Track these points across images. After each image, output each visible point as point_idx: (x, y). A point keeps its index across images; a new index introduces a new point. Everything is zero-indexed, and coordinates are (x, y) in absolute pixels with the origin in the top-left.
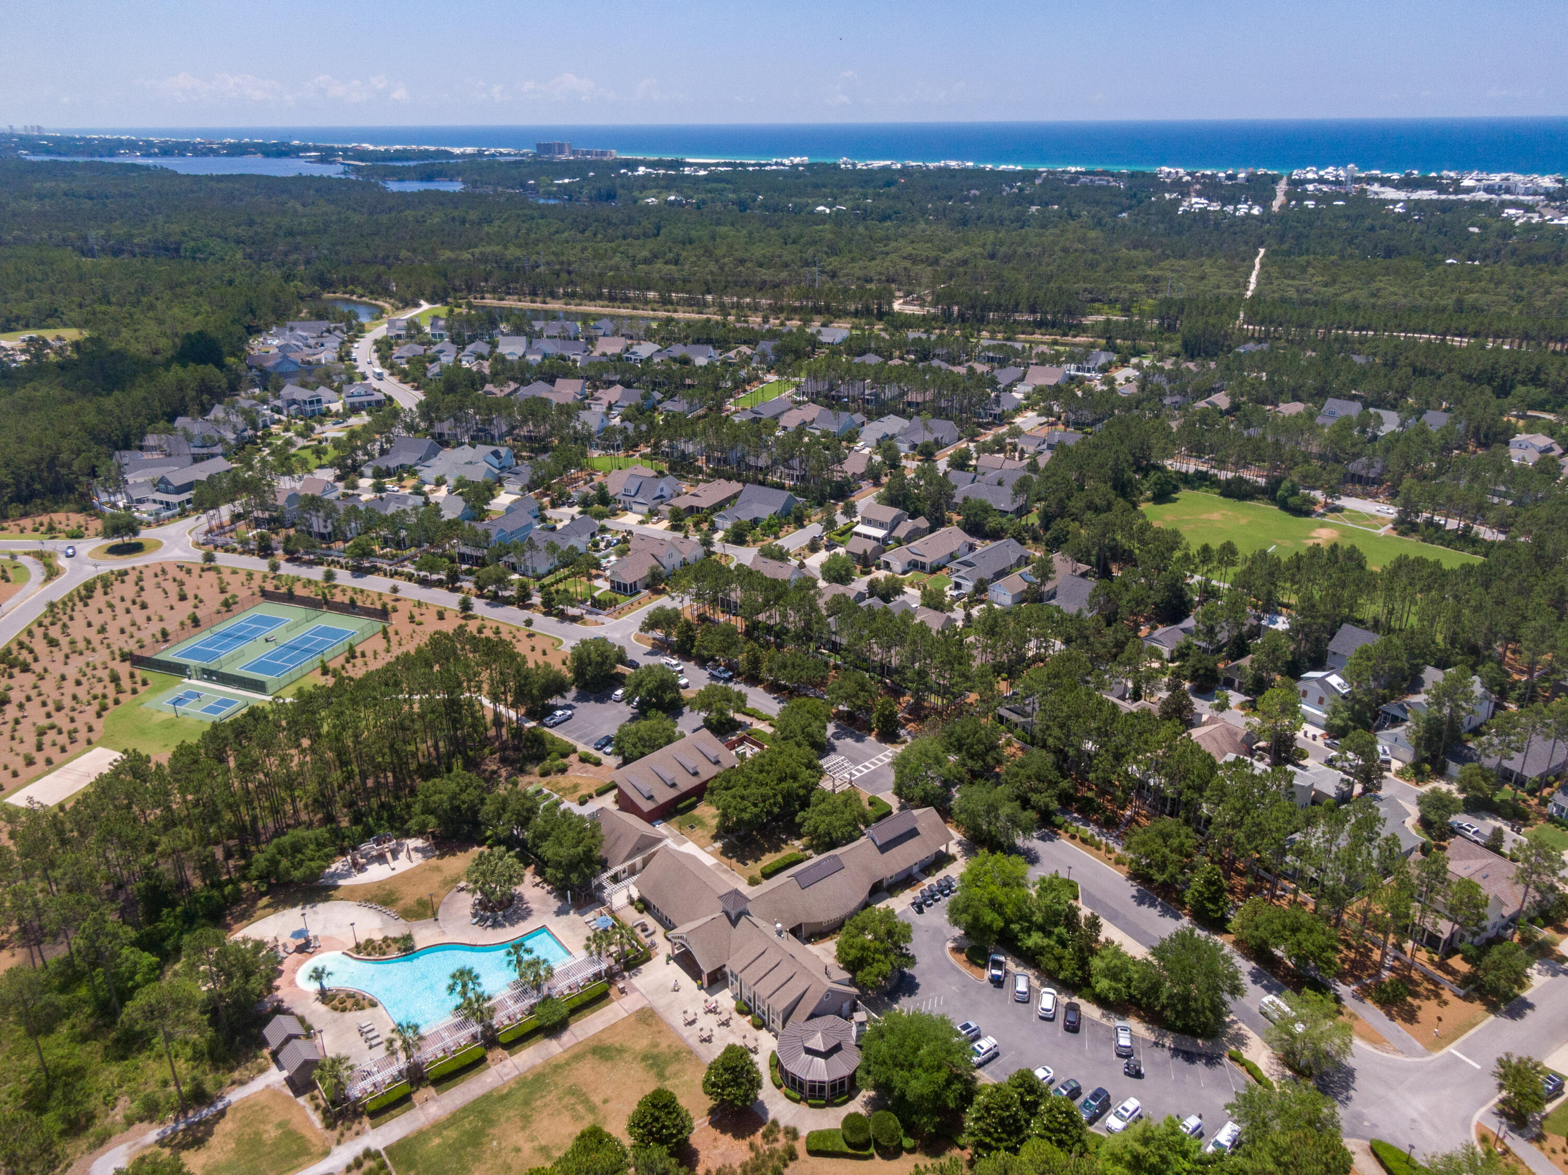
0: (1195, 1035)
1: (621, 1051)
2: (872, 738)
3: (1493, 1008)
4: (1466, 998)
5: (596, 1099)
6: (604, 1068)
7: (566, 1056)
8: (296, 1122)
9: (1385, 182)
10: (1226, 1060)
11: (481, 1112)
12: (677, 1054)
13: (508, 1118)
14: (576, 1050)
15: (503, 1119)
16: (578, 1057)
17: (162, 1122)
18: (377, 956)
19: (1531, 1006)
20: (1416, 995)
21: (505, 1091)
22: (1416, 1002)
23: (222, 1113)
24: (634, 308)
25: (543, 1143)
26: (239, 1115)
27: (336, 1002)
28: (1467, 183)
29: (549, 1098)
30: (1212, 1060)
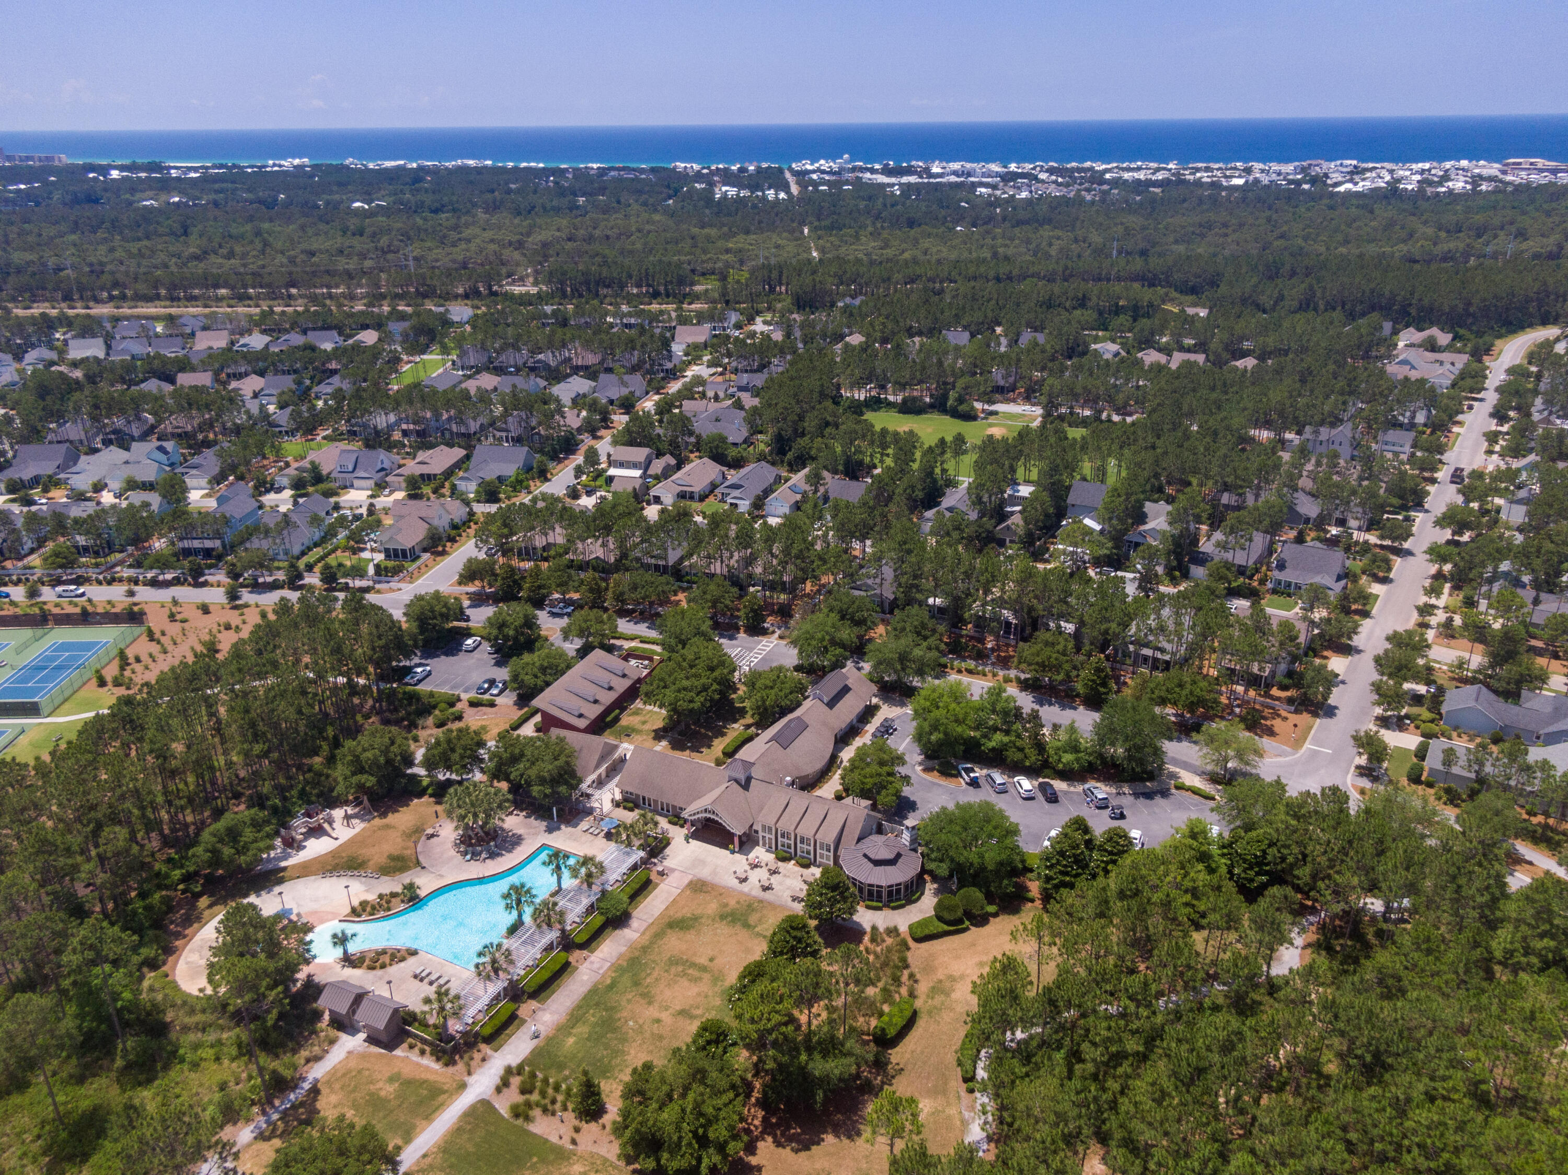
0: (1143, 780)
1: (696, 919)
2: (742, 635)
3: (1315, 714)
4: (1296, 712)
5: (703, 961)
6: (690, 936)
7: (647, 937)
8: (407, 1072)
9: (873, 171)
10: (1173, 791)
11: (597, 1004)
12: (749, 906)
13: (629, 1001)
14: (653, 930)
15: (624, 1003)
16: (659, 935)
17: (248, 1120)
18: (382, 914)
19: (1336, 708)
20: (1265, 718)
21: (609, 981)
22: (1268, 723)
23: (315, 1091)
24: (206, 306)
25: (678, 1008)
26: (337, 1086)
27: (367, 962)
28: (936, 169)
29: (655, 974)
30: (1164, 793)
